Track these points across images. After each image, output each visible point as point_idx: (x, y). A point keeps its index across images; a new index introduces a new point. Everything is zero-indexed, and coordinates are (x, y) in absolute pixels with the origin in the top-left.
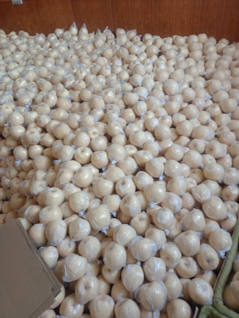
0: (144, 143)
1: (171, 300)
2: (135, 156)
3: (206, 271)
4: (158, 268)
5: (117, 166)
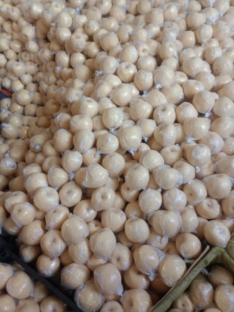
0: (198, 73)
1: (184, 233)
2: (184, 86)
3: (229, 217)
4: (179, 199)
5: (161, 91)
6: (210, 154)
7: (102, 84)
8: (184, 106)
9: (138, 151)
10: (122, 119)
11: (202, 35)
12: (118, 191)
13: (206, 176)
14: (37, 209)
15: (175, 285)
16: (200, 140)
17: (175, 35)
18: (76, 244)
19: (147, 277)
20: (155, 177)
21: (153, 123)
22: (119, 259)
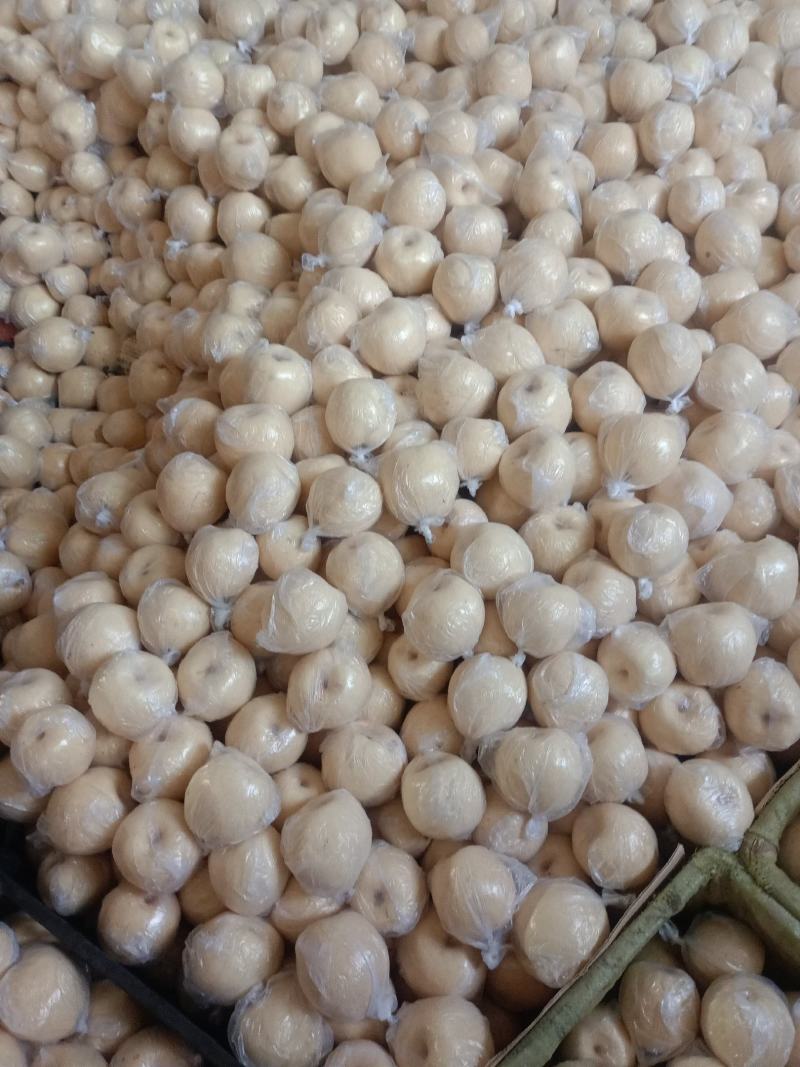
0: (644, 264)
1: (599, 803)
2: (598, 307)
3: (748, 749)
4: (583, 690)
5: (524, 326)
6: (684, 537)
7: (323, 299)
8: (599, 374)
9: (446, 525)
10: (392, 419)
11: (658, 136)
12: (378, 663)
13: (671, 611)
14: (101, 730)
15: (570, 981)
16: (653, 487)
17: (570, 135)
18: (236, 846)
19: (476, 956)
20: (504, 615)
21: (496, 434)
22: (380, 897)
